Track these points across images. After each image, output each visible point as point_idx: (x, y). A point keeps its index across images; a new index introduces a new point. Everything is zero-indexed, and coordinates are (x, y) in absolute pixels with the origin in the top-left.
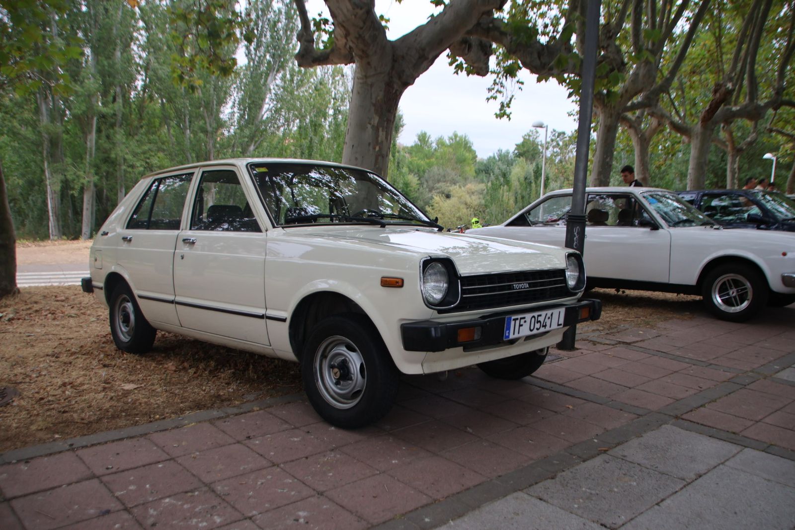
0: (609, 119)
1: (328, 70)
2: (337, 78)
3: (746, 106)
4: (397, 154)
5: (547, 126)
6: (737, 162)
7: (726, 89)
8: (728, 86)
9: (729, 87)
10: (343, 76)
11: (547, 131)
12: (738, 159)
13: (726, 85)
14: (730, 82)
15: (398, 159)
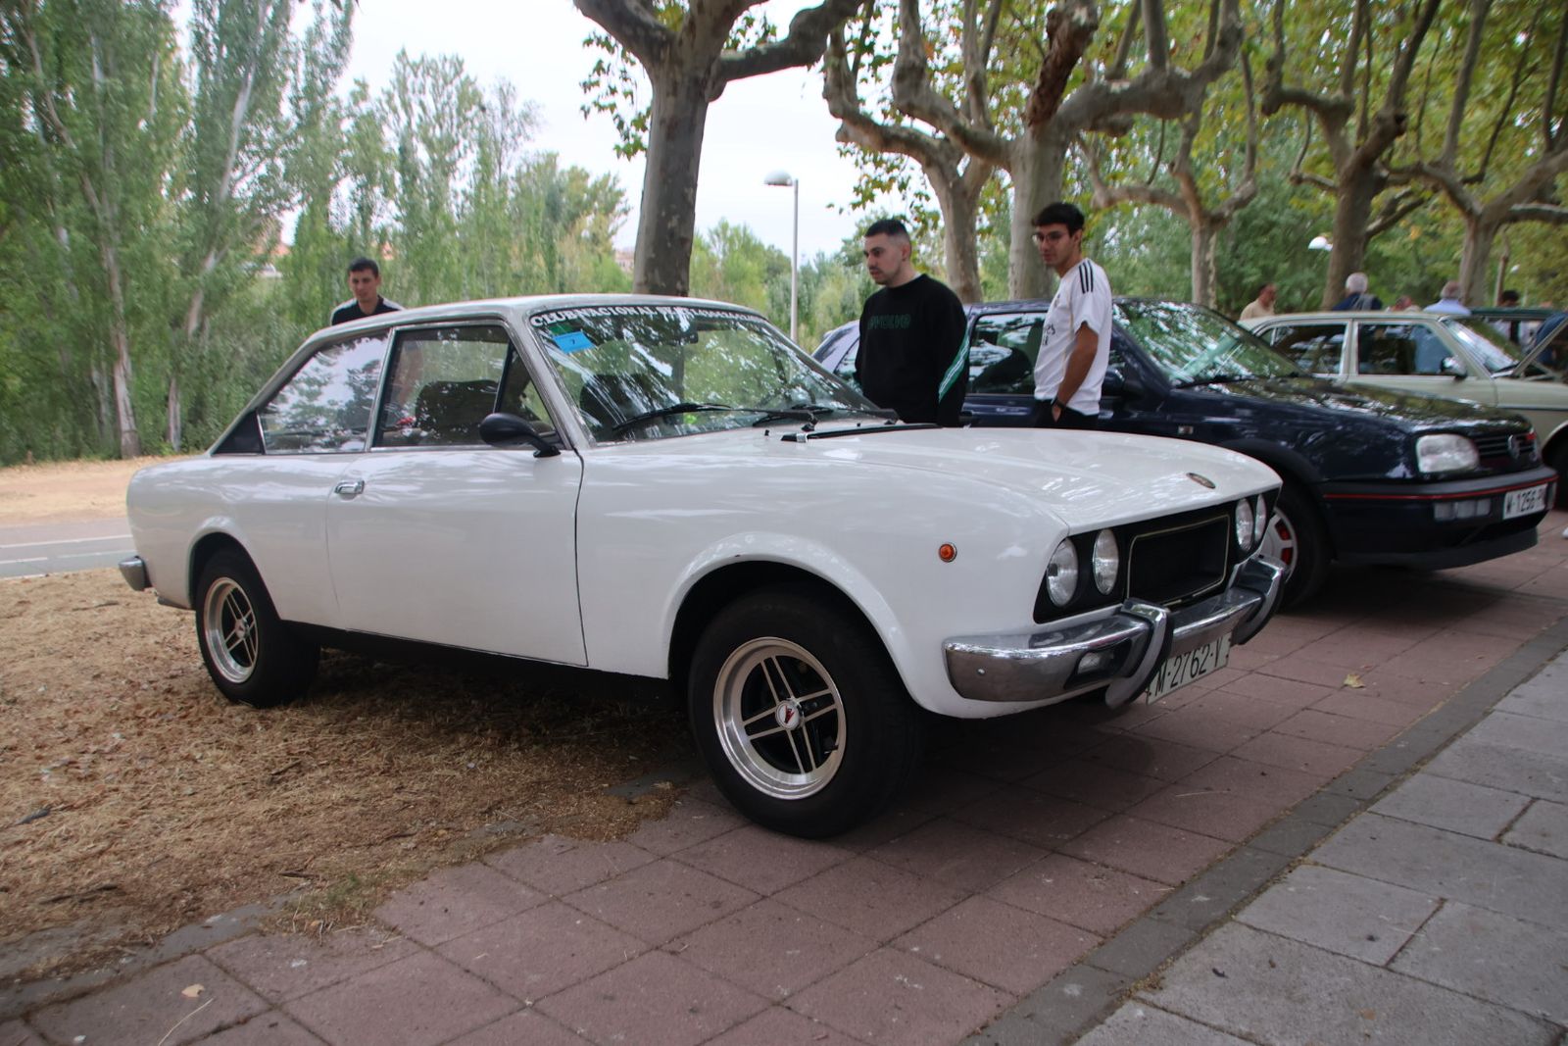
0: (671, 99)
1: (449, 98)
2: (469, 114)
3: (1146, 79)
4: (558, 266)
5: (797, 182)
6: (1212, 248)
7: (1071, 24)
8: (1075, 17)
9: (1079, 20)
10: (483, 109)
11: (796, 192)
12: (1213, 239)
13: (1072, 14)
14: (1081, 7)
15: (561, 276)
